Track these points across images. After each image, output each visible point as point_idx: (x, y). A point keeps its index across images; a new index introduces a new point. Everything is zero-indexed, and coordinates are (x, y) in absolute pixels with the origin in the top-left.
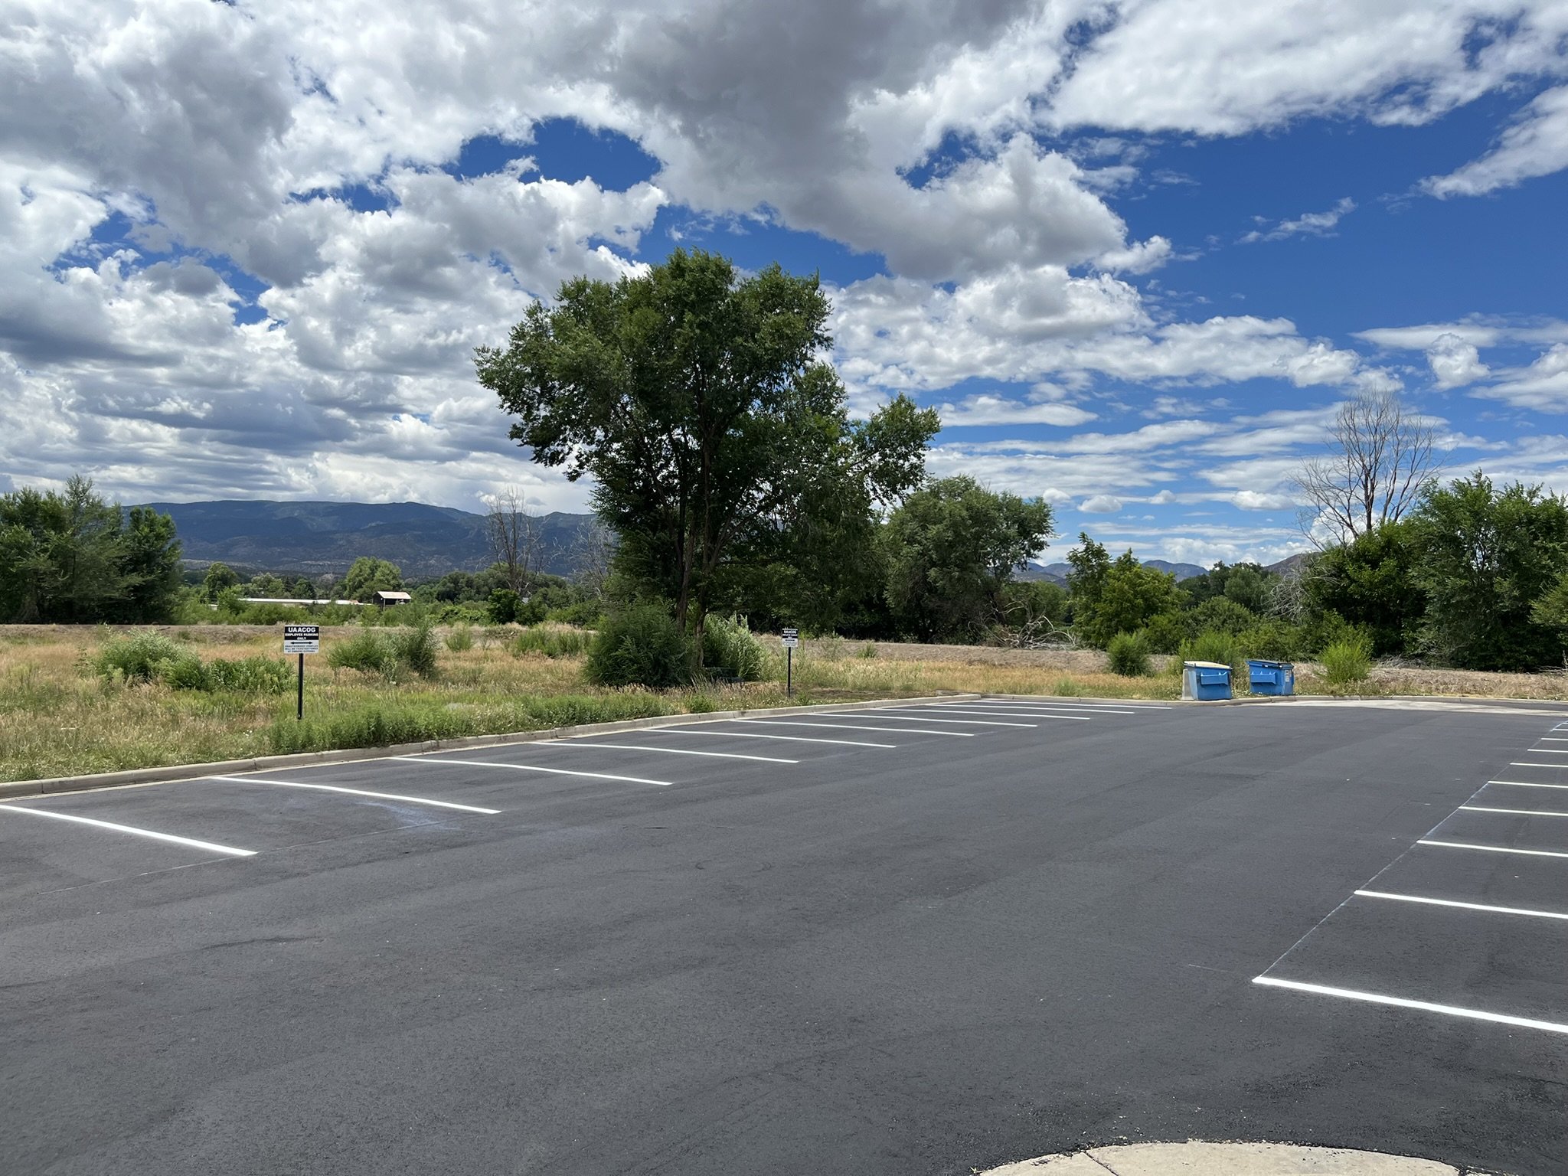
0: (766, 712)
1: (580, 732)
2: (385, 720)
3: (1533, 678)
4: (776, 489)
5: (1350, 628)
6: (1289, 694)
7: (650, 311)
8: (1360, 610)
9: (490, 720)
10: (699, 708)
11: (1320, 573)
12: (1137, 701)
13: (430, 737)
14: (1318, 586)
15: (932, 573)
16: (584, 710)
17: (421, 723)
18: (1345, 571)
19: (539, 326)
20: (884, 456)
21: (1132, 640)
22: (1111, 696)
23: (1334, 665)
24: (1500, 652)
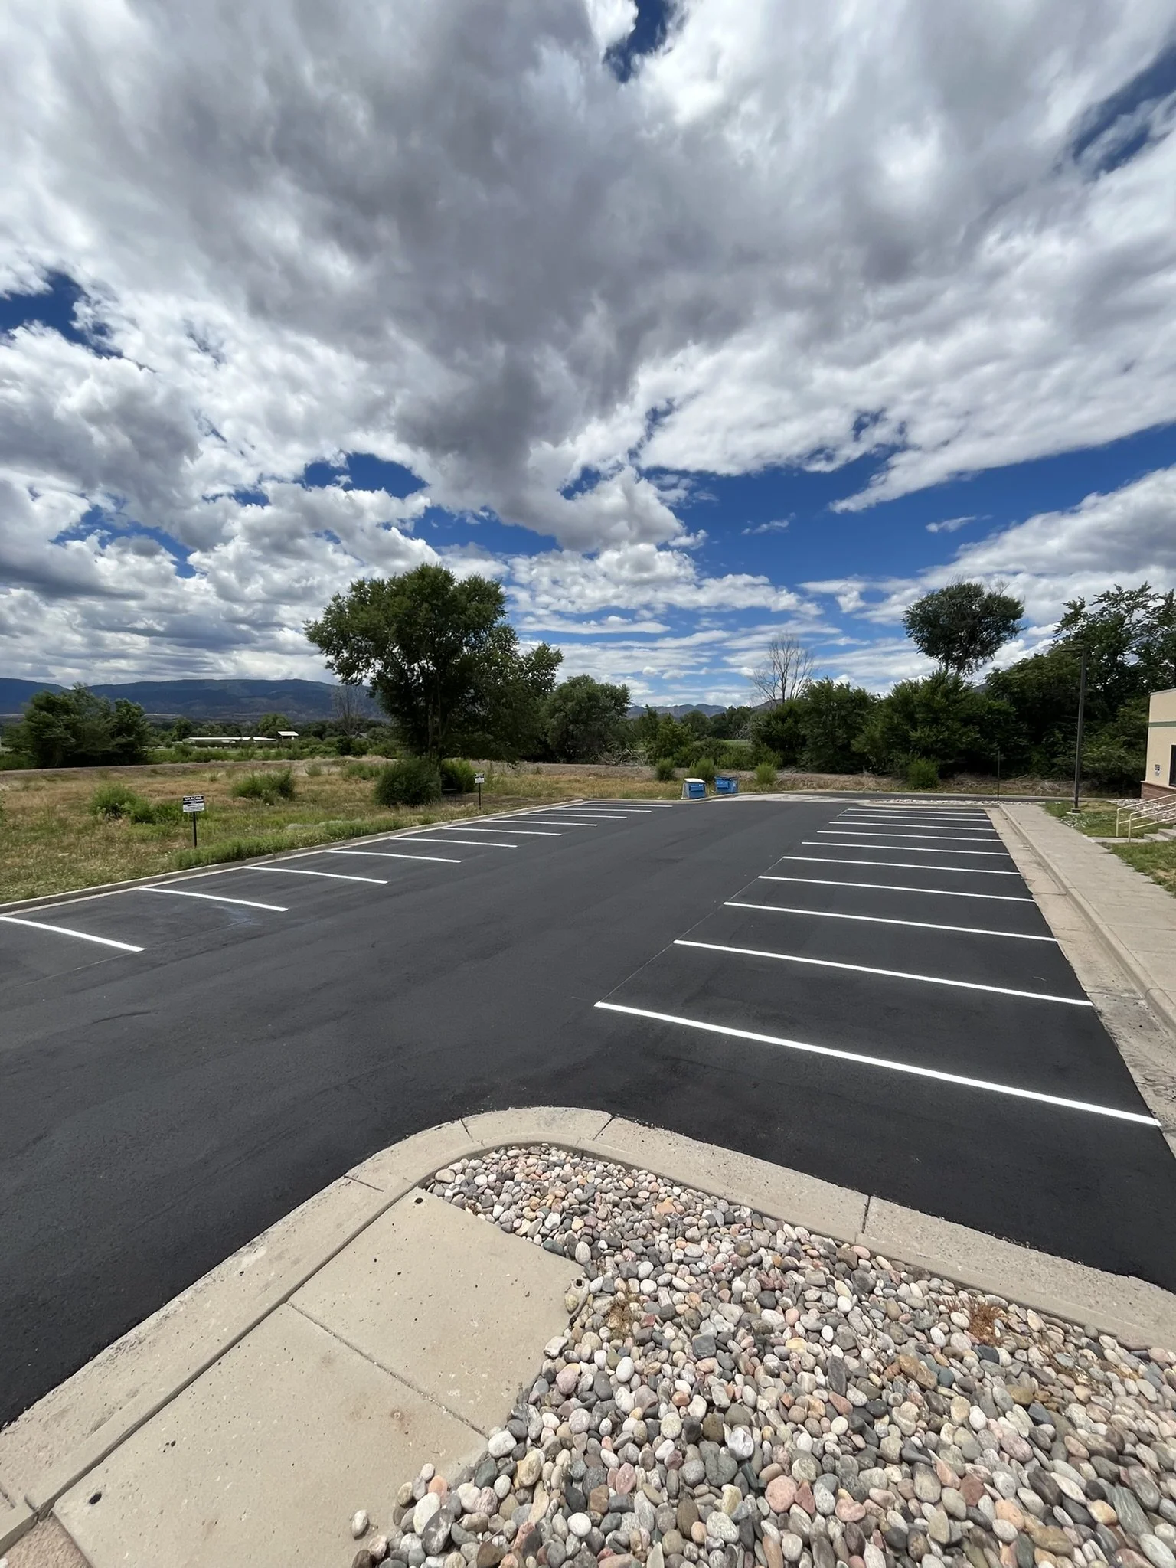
0: (463, 821)
1: (357, 842)
2: (243, 846)
3: (851, 778)
4: (476, 694)
5: (772, 753)
6: (735, 792)
7: (405, 599)
8: (777, 744)
9: (305, 839)
10: (426, 822)
11: (760, 725)
12: (662, 801)
13: (270, 852)
14: (759, 731)
15: (571, 727)
16: (359, 829)
17: (264, 845)
18: (770, 724)
19: (339, 606)
20: (533, 675)
21: (666, 762)
22: (647, 798)
23: (760, 776)
24: (838, 764)
